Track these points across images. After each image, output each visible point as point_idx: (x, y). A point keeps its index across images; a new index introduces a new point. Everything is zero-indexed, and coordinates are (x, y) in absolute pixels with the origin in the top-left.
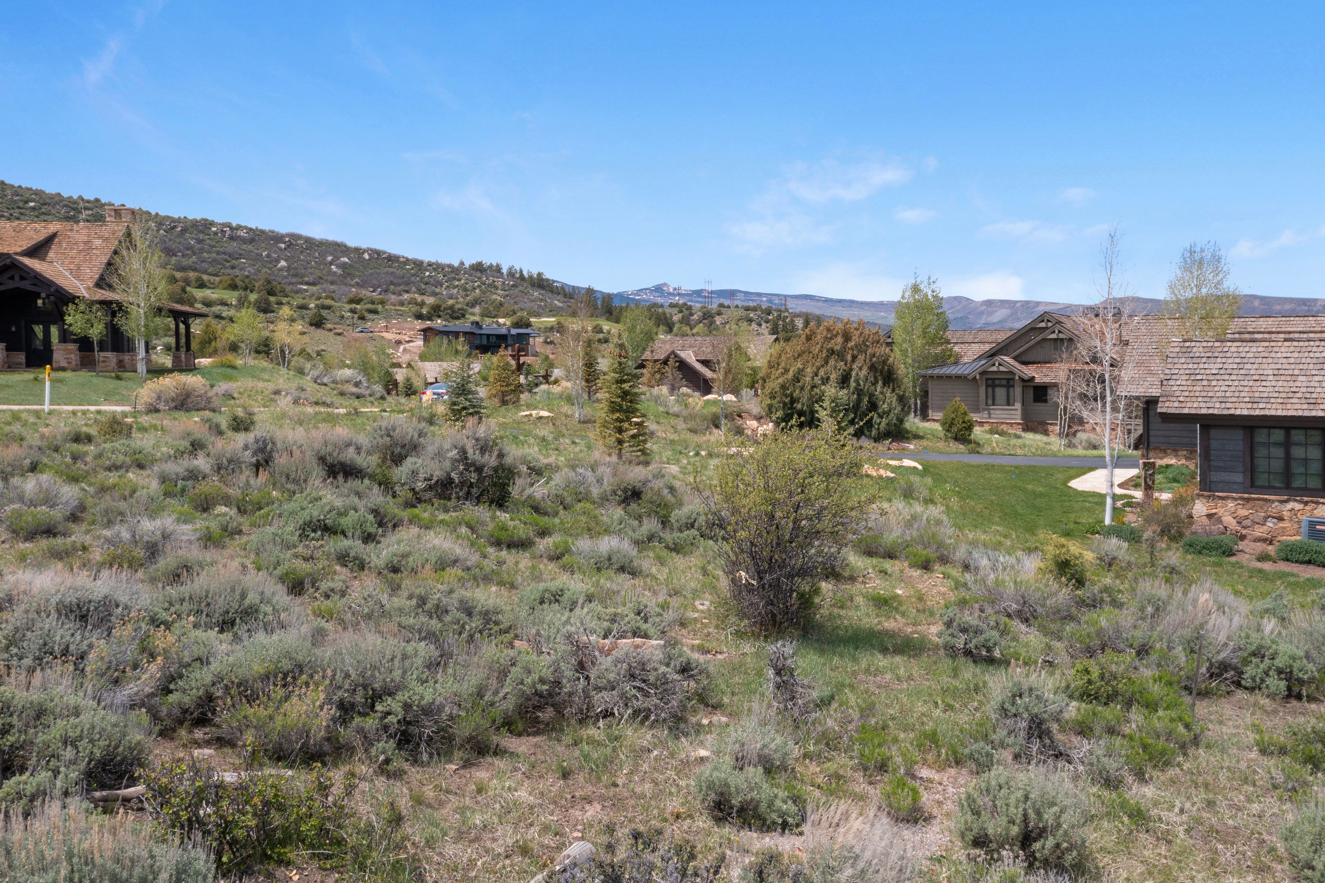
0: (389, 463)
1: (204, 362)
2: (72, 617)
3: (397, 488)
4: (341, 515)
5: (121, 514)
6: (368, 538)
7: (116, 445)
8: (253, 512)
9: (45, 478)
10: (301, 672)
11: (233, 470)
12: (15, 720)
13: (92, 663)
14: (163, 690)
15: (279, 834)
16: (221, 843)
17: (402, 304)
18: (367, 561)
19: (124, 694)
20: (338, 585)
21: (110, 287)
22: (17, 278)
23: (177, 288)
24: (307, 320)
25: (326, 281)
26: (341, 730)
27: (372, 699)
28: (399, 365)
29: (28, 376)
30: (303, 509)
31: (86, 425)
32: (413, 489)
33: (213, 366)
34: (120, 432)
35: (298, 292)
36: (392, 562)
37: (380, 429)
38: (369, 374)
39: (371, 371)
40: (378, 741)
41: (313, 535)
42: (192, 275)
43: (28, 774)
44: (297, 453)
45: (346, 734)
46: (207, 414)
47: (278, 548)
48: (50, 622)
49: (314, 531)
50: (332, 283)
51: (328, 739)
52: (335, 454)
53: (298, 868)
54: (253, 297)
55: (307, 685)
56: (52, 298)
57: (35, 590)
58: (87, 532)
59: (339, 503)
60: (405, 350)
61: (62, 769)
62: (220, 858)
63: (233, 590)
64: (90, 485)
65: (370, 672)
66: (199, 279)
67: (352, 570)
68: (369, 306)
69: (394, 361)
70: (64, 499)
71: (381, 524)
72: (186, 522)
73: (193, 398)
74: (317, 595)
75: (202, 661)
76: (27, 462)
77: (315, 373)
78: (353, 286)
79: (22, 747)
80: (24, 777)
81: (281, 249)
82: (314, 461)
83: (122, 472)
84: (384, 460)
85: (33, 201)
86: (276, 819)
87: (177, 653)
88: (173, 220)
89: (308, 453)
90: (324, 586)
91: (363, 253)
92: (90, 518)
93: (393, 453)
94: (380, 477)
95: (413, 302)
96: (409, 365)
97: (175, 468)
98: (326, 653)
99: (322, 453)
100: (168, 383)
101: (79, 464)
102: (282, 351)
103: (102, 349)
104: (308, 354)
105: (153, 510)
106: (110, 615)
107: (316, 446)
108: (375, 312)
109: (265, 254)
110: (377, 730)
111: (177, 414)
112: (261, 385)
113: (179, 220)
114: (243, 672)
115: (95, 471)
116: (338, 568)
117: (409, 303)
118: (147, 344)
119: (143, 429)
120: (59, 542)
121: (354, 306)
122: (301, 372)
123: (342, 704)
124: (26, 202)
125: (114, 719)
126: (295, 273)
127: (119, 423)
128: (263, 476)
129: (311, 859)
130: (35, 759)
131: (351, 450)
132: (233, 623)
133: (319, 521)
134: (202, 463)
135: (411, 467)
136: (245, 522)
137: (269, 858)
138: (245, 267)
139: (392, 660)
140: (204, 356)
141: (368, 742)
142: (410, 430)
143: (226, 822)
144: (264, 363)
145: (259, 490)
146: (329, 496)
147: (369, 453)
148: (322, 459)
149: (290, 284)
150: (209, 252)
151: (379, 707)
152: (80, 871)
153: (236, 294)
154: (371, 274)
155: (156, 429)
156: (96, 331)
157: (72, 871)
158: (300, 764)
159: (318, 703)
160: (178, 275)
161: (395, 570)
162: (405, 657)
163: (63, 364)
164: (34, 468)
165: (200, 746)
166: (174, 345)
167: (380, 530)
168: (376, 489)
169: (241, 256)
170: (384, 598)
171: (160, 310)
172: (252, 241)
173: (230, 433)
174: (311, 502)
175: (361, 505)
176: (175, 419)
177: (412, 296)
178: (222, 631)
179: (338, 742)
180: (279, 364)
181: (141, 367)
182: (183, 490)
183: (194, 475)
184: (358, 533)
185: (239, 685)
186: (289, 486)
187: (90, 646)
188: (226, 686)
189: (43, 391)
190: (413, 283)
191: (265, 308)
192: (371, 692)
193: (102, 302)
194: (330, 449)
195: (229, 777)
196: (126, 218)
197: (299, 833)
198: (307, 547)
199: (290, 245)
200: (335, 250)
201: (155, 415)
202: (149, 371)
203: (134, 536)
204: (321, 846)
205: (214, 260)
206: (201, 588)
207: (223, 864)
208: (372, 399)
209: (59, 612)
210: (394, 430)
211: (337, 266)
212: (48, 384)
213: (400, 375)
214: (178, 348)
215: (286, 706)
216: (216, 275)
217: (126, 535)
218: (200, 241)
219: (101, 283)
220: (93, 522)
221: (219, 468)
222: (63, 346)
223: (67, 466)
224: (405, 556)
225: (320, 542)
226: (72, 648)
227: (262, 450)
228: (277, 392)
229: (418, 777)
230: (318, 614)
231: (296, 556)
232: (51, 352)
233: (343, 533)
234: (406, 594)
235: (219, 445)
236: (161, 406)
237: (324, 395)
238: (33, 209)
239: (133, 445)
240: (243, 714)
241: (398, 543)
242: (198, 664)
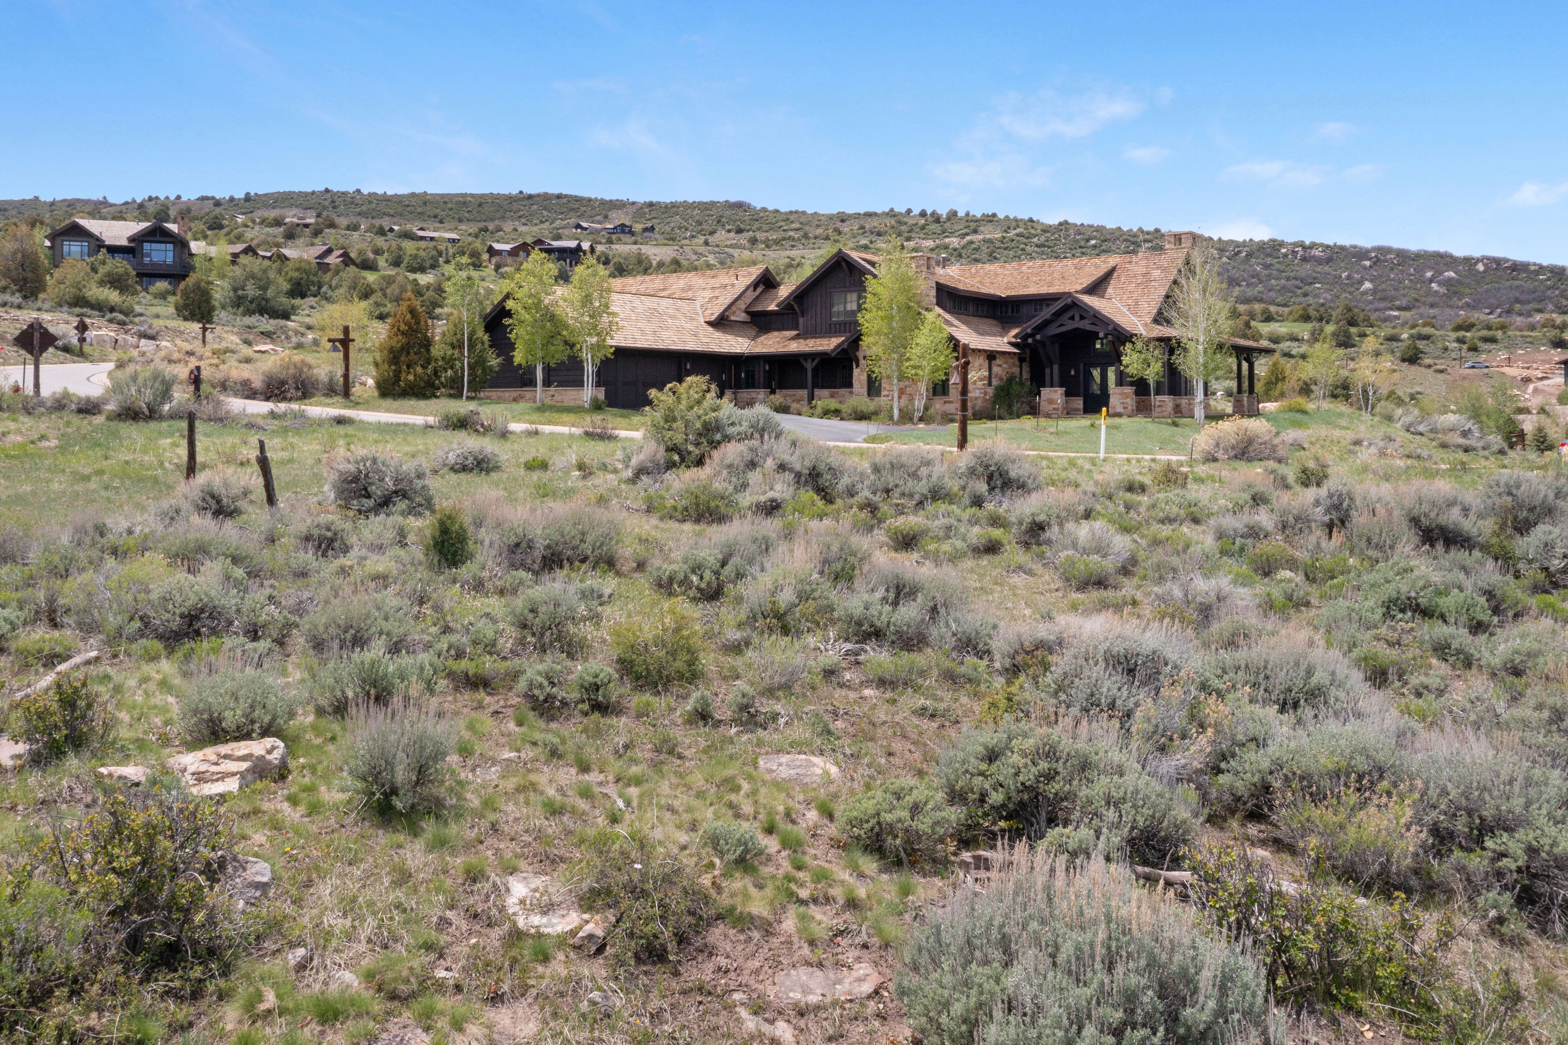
0: (1509, 531)
1: (1269, 406)
2: (1120, 670)
3: (1521, 566)
4: (1440, 594)
5: (1174, 570)
6: (1477, 627)
7: (1171, 495)
8: (1324, 581)
9: (1098, 525)
10: (1381, 777)
11: (1301, 530)
12: (1060, 767)
13: (1137, 724)
14: (1213, 768)
15: (1348, 972)
16: (1275, 961)
17: (1532, 328)
18: (1477, 656)
19: (1169, 765)
20: (1433, 681)
21: (1168, 322)
22: (1077, 318)
23: (1240, 322)
24: (1398, 354)
25: (1424, 304)
26: (1435, 863)
27: (1480, 831)
28: (1527, 411)
29: (1085, 422)
30: (1388, 581)
31: (1140, 473)
32: (1547, 569)
33: (1280, 411)
34: (1175, 482)
35: (1386, 320)
36: (1512, 661)
37: (1498, 485)
38: (1481, 422)
39: (1484, 418)
40: (1489, 888)
41: (1400, 616)
42: (1258, 307)
43: (1070, 828)
44: (1381, 511)
45: (1440, 869)
46: (1272, 464)
47: (1356, 626)
48: (1098, 671)
49: (1402, 611)
50: (1432, 306)
51: (1416, 872)
52: (1433, 515)
53: (1372, 1024)
54: (1330, 329)
55: (1389, 794)
56: (1110, 338)
57: (1085, 637)
58: (1139, 587)
59: (1436, 578)
60: (1536, 390)
61: (1104, 830)
62: (1274, 980)
63: (1297, 664)
64: (1142, 537)
65: (1476, 793)
66: (1265, 311)
67: (1454, 667)
68: (1485, 333)
69: (1521, 405)
70: (1116, 550)
71: (1496, 611)
72: (1243, 585)
73: (1256, 445)
74: (1405, 690)
75: (1258, 742)
76: (1082, 508)
77: (1409, 419)
78: (1461, 308)
79: (1066, 798)
80: (1067, 831)
81: (1365, 268)
82: (1405, 525)
83: (1175, 525)
84: (1503, 526)
85: (1095, 238)
86: (1345, 954)
87: (1230, 727)
88: (1237, 244)
89: (1396, 513)
90: (1415, 680)
91: (1476, 264)
92: (1142, 572)
93: (1516, 518)
94: (1496, 549)
95: (1550, 324)
96: (1542, 411)
97: (1234, 523)
98: (1415, 760)
99: (1416, 512)
100: (1229, 428)
101: (1132, 514)
102: (1365, 391)
103: (1157, 393)
104: (1399, 398)
105: (1207, 567)
106: (1159, 673)
107: (1408, 503)
108: (1492, 340)
109: (1344, 275)
110: (1487, 873)
111: (1238, 464)
112: (1337, 433)
113: (1244, 244)
114: (1305, 763)
115: (1147, 521)
116: (1434, 661)
117: (1544, 326)
118: (1206, 385)
119: (1200, 480)
120: (1109, 594)
121: (1461, 334)
122: (1389, 418)
123: (1437, 830)
124: (1088, 241)
125: (1159, 788)
126: (1382, 297)
127: (1174, 472)
128: (1338, 538)
129: (1389, 1016)
130: (1078, 814)
131: (1455, 512)
132: (1296, 705)
133: (1409, 598)
134: (1264, 519)
135: (1544, 538)
136: (1313, 593)
137: (1334, 998)
138: (1320, 293)
139: (1511, 782)
140: (1270, 401)
141: (1473, 890)
142: (1542, 487)
143: (1282, 937)
144: (1342, 407)
145: (1333, 555)
146: (1423, 568)
147: (1480, 516)
148: (1415, 521)
149: (1376, 310)
150: (1277, 279)
151: (1489, 843)
152: (1118, 940)
153: (1309, 326)
154: (1487, 291)
155: (1214, 481)
156: (1153, 372)
157: (1110, 938)
158: (1378, 894)
159: (1403, 821)
160: (1242, 308)
161: (1517, 672)
162: (1528, 782)
163: (1119, 409)
164: (1088, 515)
165: (1253, 844)
166: (1235, 390)
167: (1496, 619)
168: (1490, 564)
169: (1315, 280)
170: (1501, 707)
171: (1220, 346)
172: (1329, 260)
173: (1298, 488)
174: (1398, 574)
175: (1468, 584)
176: (1235, 469)
177: (1548, 316)
178: (1282, 710)
179: (1431, 878)
180: (1360, 409)
181: (1199, 412)
182: (1242, 549)
183: (1254, 533)
184: (1464, 619)
185: (1302, 778)
186: (1370, 553)
187: (1137, 704)
188: (1286, 776)
189: (1099, 438)
190: (1550, 298)
191: (1345, 342)
192: (1478, 821)
193: (1160, 340)
194: (1425, 507)
195: (1289, 887)
196: (1186, 243)
197: (1375, 977)
198: (1394, 629)
199: (1377, 262)
200: (1437, 263)
201: (1213, 465)
202: (1207, 417)
203: (1186, 595)
204: (1402, 1004)
205: (1284, 287)
206: (1260, 656)
207: (1276, 988)
208: (1486, 453)
209: (1106, 660)
210: (1518, 487)
211: (1440, 283)
212: (1103, 428)
213: (1528, 424)
214: (1240, 391)
215: (1361, 814)
216: (1285, 305)
217: (1178, 593)
218: (1267, 266)
219: (1160, 318)
220: (1144, 578)
221: (1284, 527)
222: (1120, 390)
223: (1120, 515)
224: (1532, 655)
225: (1410, 625)
226: (1119, 702)
227: (1337, 507)
228: (1357, 443)
229: (1548, 953)
230: (1407, 711)
231: (1378, 638)
232: (1108, 396)
233: (1443, 618)
234: (1532, 702)
235: (1283, 499)
236: (1220, 455)
237: (1420, 447)
238: (1095, 247)
239: (1188, 496)
240: (1306, 814)
241: (1523, 636)
242: (1253, 745)
